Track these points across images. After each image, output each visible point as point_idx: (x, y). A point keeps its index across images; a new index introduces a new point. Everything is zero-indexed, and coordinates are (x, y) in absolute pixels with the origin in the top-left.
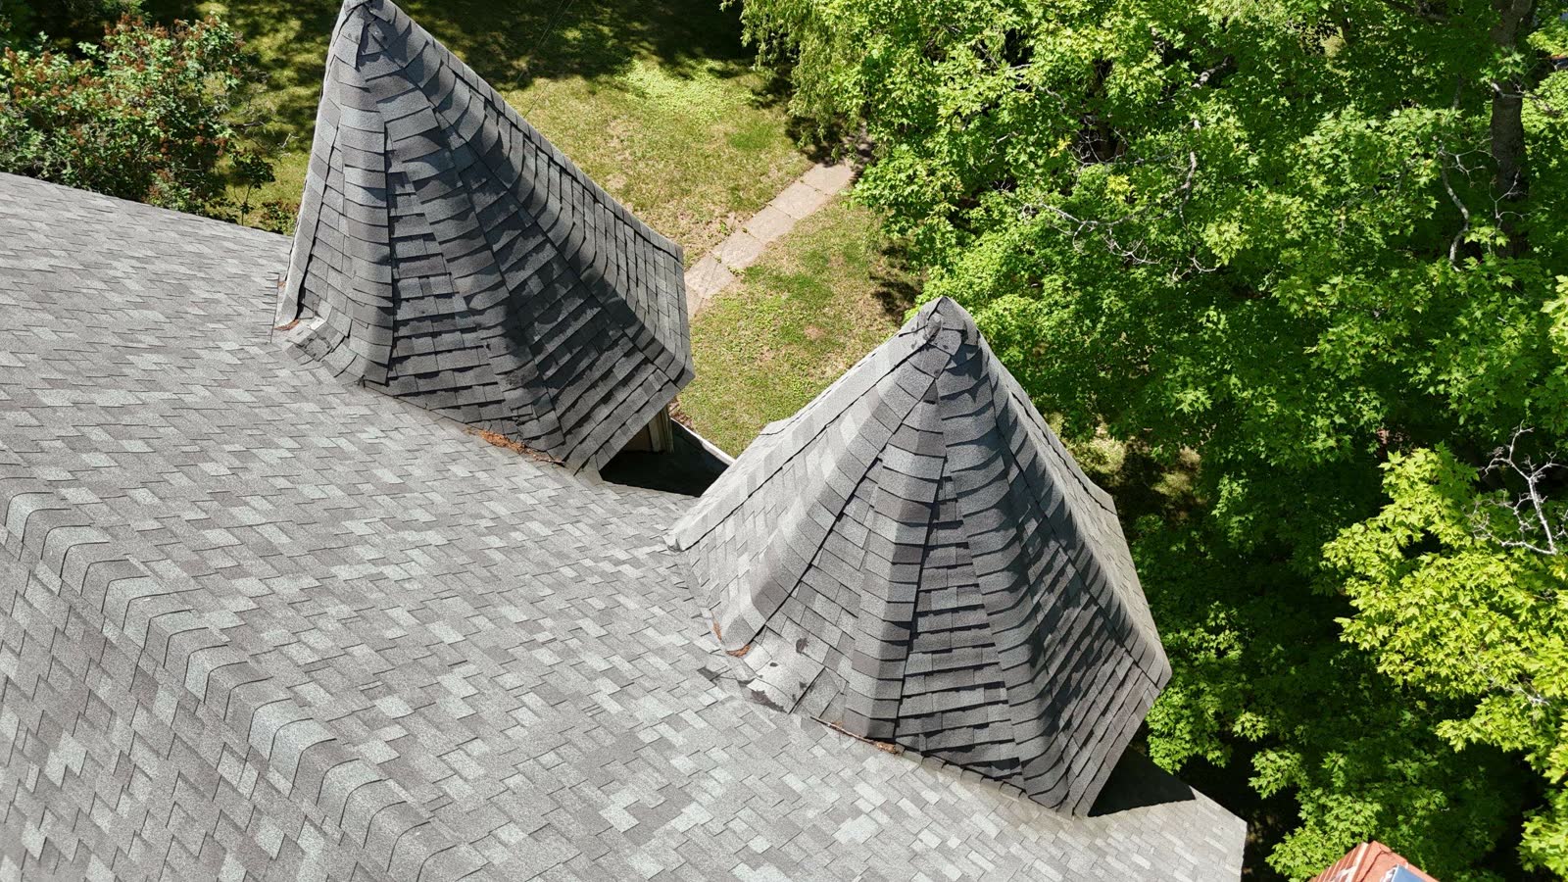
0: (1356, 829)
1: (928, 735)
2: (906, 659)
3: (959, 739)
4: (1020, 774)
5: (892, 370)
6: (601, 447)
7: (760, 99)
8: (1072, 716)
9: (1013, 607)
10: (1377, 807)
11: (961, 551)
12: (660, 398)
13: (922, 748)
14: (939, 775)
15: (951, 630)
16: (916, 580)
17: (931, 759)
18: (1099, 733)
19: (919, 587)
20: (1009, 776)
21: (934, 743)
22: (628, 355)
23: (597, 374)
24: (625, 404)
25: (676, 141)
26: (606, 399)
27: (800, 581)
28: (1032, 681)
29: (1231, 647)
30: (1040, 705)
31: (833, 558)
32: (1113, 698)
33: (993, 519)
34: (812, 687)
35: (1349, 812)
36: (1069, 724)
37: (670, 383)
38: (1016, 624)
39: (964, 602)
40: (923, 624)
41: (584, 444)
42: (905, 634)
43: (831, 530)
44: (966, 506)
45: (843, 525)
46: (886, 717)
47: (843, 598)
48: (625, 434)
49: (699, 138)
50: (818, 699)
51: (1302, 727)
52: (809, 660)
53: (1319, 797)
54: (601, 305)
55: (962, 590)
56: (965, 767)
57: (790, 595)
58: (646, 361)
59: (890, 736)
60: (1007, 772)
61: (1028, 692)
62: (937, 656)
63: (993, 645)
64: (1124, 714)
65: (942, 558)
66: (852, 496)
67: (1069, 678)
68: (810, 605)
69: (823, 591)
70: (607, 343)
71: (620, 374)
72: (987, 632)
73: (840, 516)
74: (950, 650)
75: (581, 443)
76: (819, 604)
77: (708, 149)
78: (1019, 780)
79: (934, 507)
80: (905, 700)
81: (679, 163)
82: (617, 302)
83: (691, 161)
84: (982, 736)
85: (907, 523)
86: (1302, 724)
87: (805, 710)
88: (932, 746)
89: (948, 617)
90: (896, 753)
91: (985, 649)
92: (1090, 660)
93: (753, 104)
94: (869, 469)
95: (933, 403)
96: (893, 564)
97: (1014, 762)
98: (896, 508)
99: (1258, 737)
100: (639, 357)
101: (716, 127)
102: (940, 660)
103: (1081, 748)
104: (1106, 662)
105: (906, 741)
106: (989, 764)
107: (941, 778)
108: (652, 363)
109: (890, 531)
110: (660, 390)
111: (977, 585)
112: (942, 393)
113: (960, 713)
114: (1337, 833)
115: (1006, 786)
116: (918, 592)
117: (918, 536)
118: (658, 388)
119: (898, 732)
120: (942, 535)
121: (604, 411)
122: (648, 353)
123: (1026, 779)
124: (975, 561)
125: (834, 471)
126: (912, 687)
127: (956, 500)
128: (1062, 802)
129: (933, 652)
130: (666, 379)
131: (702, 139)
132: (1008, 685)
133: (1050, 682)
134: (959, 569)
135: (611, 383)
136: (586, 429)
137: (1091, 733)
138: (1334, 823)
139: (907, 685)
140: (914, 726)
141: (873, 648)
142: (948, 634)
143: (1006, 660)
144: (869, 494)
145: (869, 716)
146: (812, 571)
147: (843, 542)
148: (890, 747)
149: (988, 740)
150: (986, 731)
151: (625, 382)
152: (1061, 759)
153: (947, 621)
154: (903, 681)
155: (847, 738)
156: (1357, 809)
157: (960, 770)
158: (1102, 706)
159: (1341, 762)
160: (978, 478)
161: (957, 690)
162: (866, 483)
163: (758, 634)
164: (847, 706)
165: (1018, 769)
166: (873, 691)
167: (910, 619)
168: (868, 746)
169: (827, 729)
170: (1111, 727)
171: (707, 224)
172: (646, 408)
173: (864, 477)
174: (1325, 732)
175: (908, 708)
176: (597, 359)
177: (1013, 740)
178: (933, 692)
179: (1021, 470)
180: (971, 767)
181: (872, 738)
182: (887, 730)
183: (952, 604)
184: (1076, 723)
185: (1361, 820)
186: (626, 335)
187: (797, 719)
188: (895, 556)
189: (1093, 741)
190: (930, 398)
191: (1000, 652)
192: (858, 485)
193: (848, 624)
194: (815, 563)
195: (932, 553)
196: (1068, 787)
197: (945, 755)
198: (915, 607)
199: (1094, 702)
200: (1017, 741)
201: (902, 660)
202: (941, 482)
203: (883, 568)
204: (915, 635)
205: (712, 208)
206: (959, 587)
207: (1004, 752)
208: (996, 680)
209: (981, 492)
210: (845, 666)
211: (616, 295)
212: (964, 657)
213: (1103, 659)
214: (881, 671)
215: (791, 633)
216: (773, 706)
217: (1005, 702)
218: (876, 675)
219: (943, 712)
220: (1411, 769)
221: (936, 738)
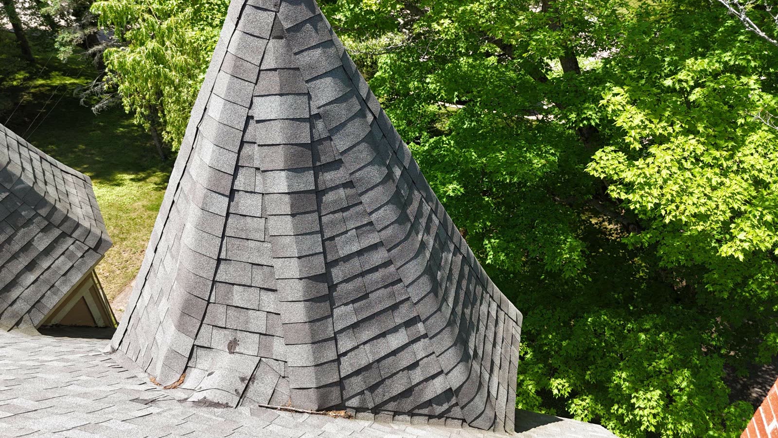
0: (654, 411)
1: (372, 389)
2: (332, 315)
3: (398, 386)
4: (457, 404)
5: (237, 25)
6: (33, 307)
7: (161, 186)
8: (475, 346)
9: (406, 239)
10: (658, 392)
11: (349, 191)
12: (84, 263)
13: (371, 405)
14: (392, 425)
15: (363, 274)
16: (318, 229)
17: (381, 415)
18: (497, 362)
19: (322, 236)
20: (448, 410)
21: (380, 396)
22: (44, 230)
23: (16, 247)
24: (50, 270)
25: (113, 216)
26: (31, 267)
27: (214, 282)
28: (439, 309)
29: (526, 353)
30: (452, 331)
31: (237, 242)
32: (495, 334)
33: (365, 153)
34: (252, 378)
35: (646, 401)
36: (475, 351)
37: (91, 251)
38: (412, 255)
39: (367, 242)
40: (338, 274)
41: (15, 306)
42: (323, 289)
43: (228, 214)
44: (340, 143)
45: (237, 203)
46: (331, 381)
47: (259, 278)
48: (55, 294)
49: (127, 211)
50: (262, 389)
51: (589, 372)
52: (243, 357)
53: (617, 410)
54: (9, 190)
55: (360, 231)
56: (411, 414)
57: (209, 302)
58: (64, 235)
59: (338, 401)
60: (446, 406)
61: (439, 322)
62: (357, 305)
63: (400, 281)
64: (506, 348)
65: (335, 201)
66: (237, 168)
67: (463, 313)
68: (229, 302)
69: (237, 281)
70: (20, 222)
71: (41, 245)
72: (392, 268)
73: (232, 194)
74: (366, 296)
75: (11, 305)
76: (238, 297)
77: (133, 215)
78: (457, 412)
79: (313, 146)
80: (342, 359)
81: (116, 226)
82: (24, 189)
83: (124, 223)
84: (417, 376)
85: (294, 169)
86: (589, 369)
87: (252, 401)
88: (378, 401)
89: (356, 261)
90: (349, 417)
91: (395, 287)
92: (472, 300)
93: (156, 189)
94: (244, 131)
95: (281, 38)
96: (293, 215)
97: (449, 393)
98: (278, 158)
99: (568, 392)
100: (57, 232)
101: (136, 204)
102: (361, 308)
103: (490, 375)
104: (481, 304)
105: (354, 402)
106: (429, 403)
107: (395, 427)
108: (70, 236)
109: (280, 182)
110: (82, 257)
111: (371, 223)
112: (287, 25)
113: (391, 358)
114: (645, 419)
115: (449, 421)
116: (323, 241)
117: (307, 182)
118: (80, 254)
119: (346, 395)
120: (329, 177)
121: (31, 277)
122: (65, 227)
123: (462, 408)
124: (365, 199)
125: (213, 151)
126: (345, 344)
127: (330, 138)
128: (494, 422)
129: (353, 302)
130: (87, 248)
131: (128, 211)
132: (423, 318)
133: (452, 313)
134: (352, 211)
135: (32, 255)
136: (14, 294)
137: (492, 363)
138: (641, 412)
139: (340, 343)
140: (357, 384)
141: (298, 313)
142: (360, 279)
143: (415, 293)
144: (251, 157)
145: (314, 386)
146: (222, 266)
147: (242, 220)
148: (342, 413)
149: (422, 379)
150: (418, 371)
151: (47, 251)
152: (480, 384)
153: (355, 265)
154: (335, 339)
155: (300, 415)
156: (649, 397)
157: (408, 418)
158: (491, 339)
159: (624, 375)
160: (342, 112)
161: (383, 335)
162: (247, 149)
163: (190, 358)
164: (291, 386)
165: (454, 401)
166: (311, 358)
167: (324, 271)
168: (321, 417)
169: (278, 412)
170: (502, 356)
171: (142, 252)
172: (73, 271)
173: (242, 143)
174: (603, 369)
175: (347, 366)
176: (14, 235)
177: (441, 372)
178: (364, 343)
179: (375, 117)
180: (416, 411)
181: (323, 409)
182: (334, 397)
183: (355, 248)
184: (480, 353)
185: (654, 404)
186: (40, 215)
187: (245, 410)
188: (292, 206)
189: (496, 369)
190: (277, 33)
191: (407, 287)
192: (239, 153)
193: (269, 301)
194: (223, 256)
195: (324, 198)
196: (493, 408)
197: (392, 406)
198: (325, 258)
199: (485, 335)
200: (445, 371)
201: (326, 317)
202: (312, 119)
203: (284, 226)
204: (332, 287)
205: (143, 243)
206: (356, 228)
207: (438, 386)
208: (412, 316)
209: (349, 125)
210: (278, 347)
211: (22, 182)
212: (380, 300)
213: (479, 301)
214: (313, 333)
215: (219, 340)
216: (218, 405)
217: (425, 336)
218: (308, 339)
219: (379, 361)
220: (662, 364)
221: (380, 390)
